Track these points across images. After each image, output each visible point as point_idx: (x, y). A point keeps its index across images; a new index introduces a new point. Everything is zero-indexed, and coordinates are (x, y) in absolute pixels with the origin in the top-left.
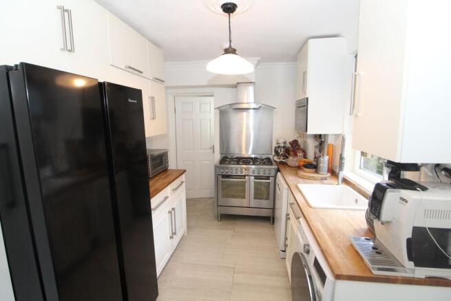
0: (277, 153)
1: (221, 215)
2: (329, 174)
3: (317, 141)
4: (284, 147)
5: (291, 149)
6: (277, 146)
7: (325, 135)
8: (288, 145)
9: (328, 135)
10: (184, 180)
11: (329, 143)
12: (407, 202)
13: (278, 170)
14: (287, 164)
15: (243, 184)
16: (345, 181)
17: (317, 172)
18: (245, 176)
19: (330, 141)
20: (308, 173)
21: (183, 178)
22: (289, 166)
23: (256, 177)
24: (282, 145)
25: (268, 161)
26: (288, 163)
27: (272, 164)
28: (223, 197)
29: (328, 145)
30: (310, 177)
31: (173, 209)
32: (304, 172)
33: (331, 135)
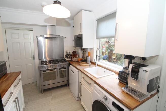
0: (67, 57)
1: (43, 90)
2: (91, 63)
3: (82, 51)
4: (70, 54)
5: (73, 55)
6: (66, 54)
7: (86, 49)
8: (71, 53)
9: (88, 49)
10: (20, 78)
11: (88, 51)
12: (147, 71)
13: (70, 64)
14: (72, 61)
15: (54, 73)
16: (98, 65)
17: (86, 63)
18: (55, 69)
19: (89, 50)
20: (84, 64)
21: (20, 77)
22: (74, 62)
23: (60, 69)
24: (69, 53)
25: (64, 61)
26: (74, 61)
27: (66, 62)
28: (44, 81)
29: (88, 52)
30: (85, 65)
31: (16, 98)
32: (82, 63)
33: (89, 48)
